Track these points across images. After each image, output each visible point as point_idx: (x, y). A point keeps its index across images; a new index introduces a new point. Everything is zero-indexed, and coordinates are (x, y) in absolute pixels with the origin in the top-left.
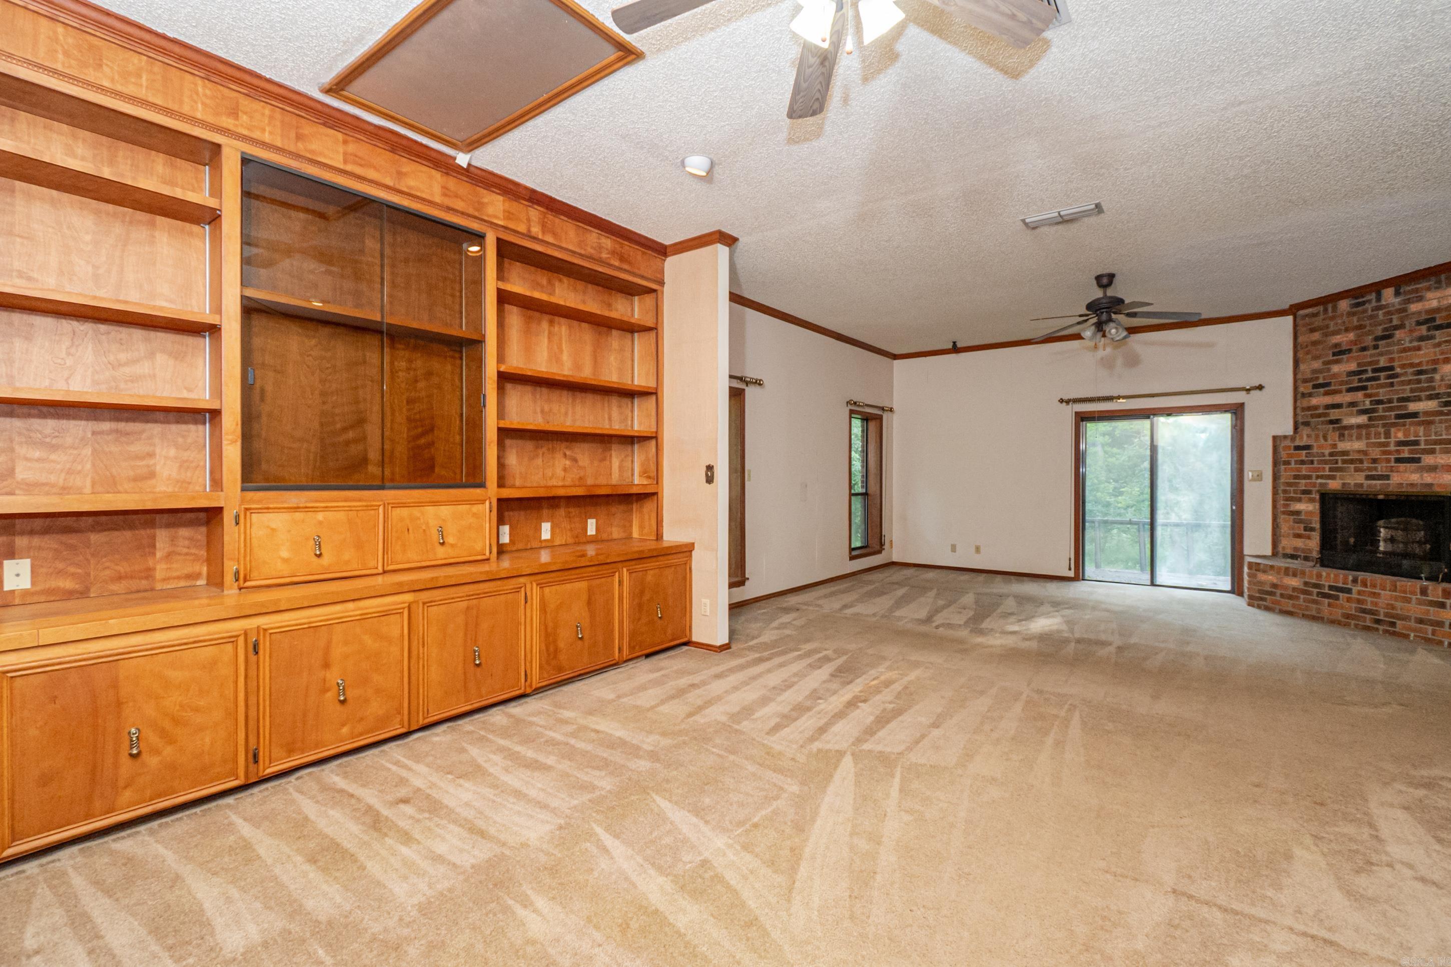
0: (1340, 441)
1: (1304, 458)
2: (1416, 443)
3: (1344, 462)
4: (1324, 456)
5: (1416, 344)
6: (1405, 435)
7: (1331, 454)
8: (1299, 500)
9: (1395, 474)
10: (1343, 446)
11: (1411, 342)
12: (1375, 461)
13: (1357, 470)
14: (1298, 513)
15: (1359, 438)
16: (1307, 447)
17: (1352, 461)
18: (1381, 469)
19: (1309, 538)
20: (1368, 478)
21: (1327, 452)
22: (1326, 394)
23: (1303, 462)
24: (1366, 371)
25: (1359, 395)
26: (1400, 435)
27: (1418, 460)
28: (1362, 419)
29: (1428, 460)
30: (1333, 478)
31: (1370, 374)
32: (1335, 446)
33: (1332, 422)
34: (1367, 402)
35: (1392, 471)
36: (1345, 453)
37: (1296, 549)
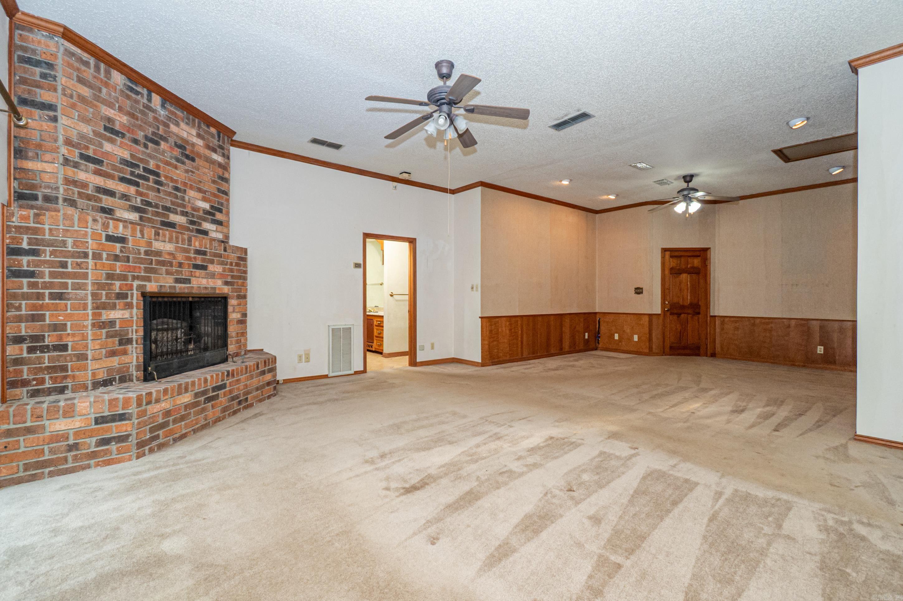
0: (156, 240)
1: (118, 252)
2: (204, 253)
3: (159, 263)
4: (140, 253)
5: (173, 161)
6: (201, 245)
7: (147, 253)
8: (113, 307)
9: (194, 278)
10: (157, 245)
11: (171, 158)
12: (180, 265)
13: (168, 273)
14: (112, 323)
15: (170, 241)
16: (122, 240)
17: (163, 263)
18: (185, 272)
19: (125, 353)
20: (177, 281)
21: (142, 250)
22: (97, 173)
23: (116, 258)
24: (138, 166)
25: (132, 190)
26: (196, 244)
27: (204, 268)
28: (134, 216)
29: (211, 267)
30: (149, 279)
31: (141, 172)
32: (150, 244)
33: (104, 210)
34: (139, 200)
35: (192, 276)
36: (158, 253)
37: (110, 370)
